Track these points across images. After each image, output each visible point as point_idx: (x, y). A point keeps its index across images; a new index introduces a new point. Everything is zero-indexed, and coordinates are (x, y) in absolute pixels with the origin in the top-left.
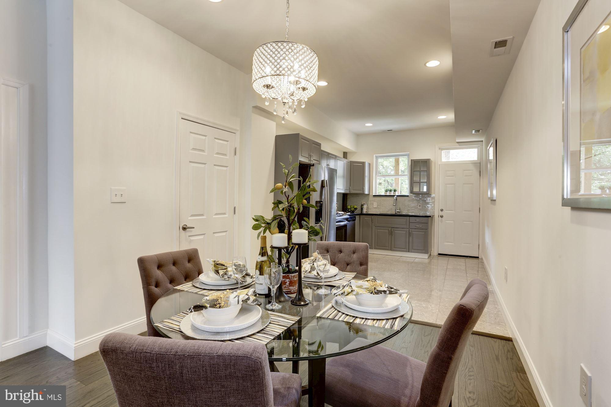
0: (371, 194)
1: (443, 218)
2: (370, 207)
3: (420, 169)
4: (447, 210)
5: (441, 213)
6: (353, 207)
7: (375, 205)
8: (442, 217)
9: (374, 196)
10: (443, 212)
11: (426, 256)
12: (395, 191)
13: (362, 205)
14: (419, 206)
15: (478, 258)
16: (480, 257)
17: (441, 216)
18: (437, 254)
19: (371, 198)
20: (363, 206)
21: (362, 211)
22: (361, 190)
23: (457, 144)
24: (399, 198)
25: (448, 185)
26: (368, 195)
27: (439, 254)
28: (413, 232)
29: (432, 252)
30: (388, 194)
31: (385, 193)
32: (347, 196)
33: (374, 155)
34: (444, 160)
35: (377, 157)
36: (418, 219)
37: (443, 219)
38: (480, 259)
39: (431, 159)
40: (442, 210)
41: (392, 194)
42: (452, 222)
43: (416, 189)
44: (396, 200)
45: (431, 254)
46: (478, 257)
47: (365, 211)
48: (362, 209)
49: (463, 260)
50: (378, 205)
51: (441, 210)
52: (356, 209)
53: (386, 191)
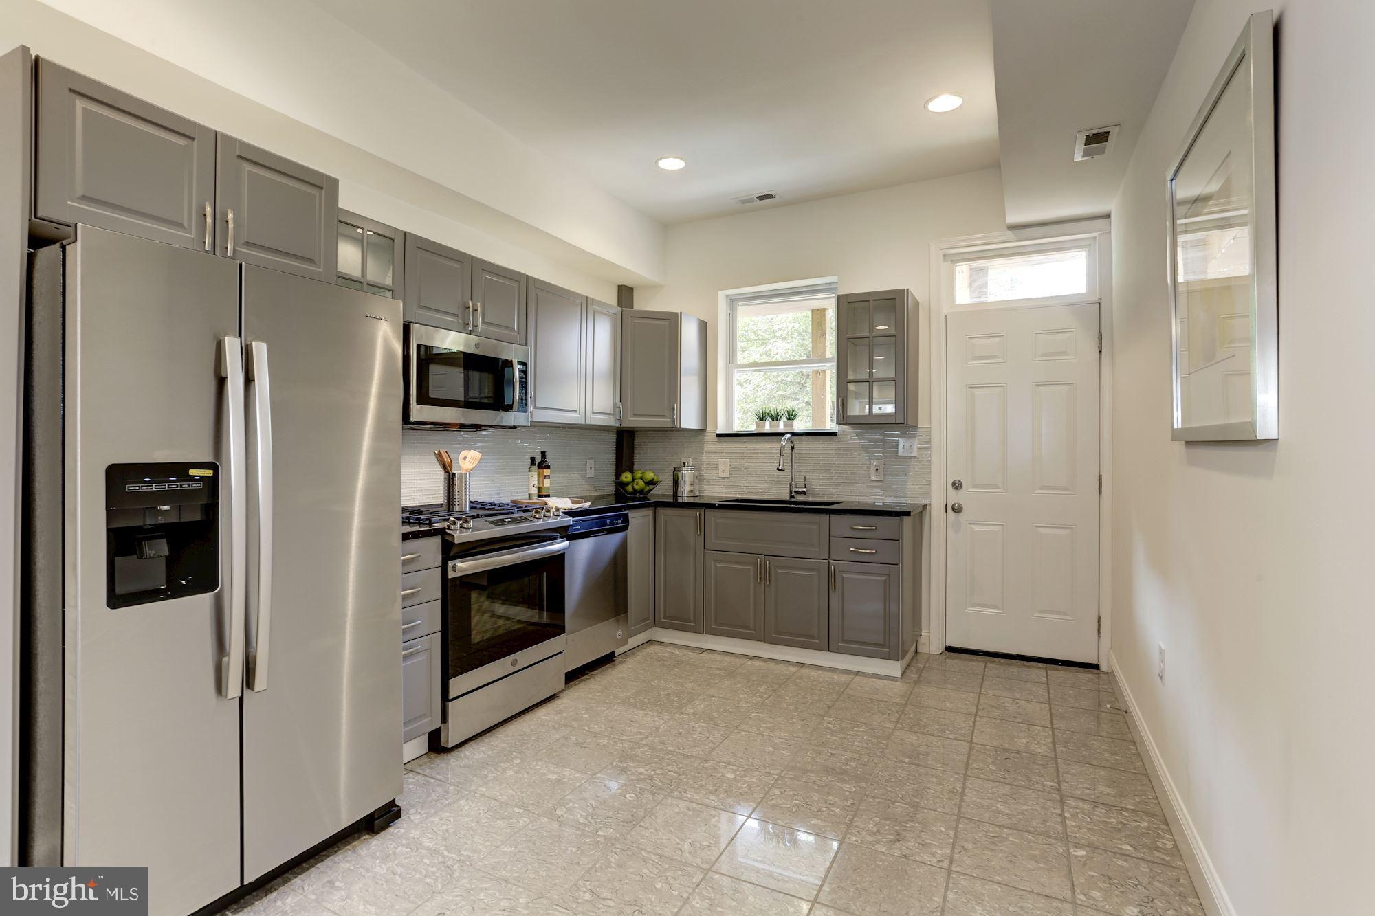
0: (709, 429)
1: (961, 514)
2: (706, 476)
3: (871, 328)
4: (975, 486)
5: (954, 497)
6: (641, 478)
7: (724, 468)
8: (957, 510)
9: (719, 435)
10: (961, 492)
11: (893, 668)
12: (791, 416)
13: (677, 469)
14: (873, 471)
15: (1095, 671)
16: (1104, 667)
17: (953, 509)
18: (943, 649)
19: (710, 443)
20: (680, 474)
21: (677, 489)
22: (664, 416)
23: (1010, 232)
24: (801, 443)
25: (977, 392)
26: (700, 432)
27: (950, 649)
28: (845, 576)
29: (922, 640)
30: (767, 427)
31: (758, 425)
32: (634, 440)
33: (722, 295)
34: (963, 296)
35: (732, 302)
36: (862, 523)
37: (962, 516)
38: (1104, 677)
39: (910, 289)
40: (957, 486)
41: (781, 426)
42: (995, 529)
43: (858, 408)
44: (793, 448)
45: (919, 650)
46: (1096, 667)
47: (685, 490)
48: (676, 483)
49: (1038, 673)
50: (733, 469)
51: (954, 484)
52: (652, 483)
53: (762, 418)
